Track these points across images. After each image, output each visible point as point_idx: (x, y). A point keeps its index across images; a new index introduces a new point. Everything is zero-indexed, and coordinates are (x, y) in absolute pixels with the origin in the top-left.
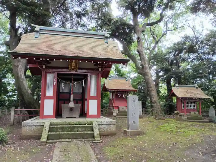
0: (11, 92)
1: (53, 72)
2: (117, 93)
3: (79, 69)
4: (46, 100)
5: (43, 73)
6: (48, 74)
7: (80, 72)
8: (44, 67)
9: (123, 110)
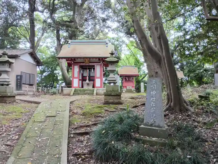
0: (60, 80)
1: (77, 65)
2: (125, 77)
3: (90, 63)
4: (74, 79)
5: (73, 65)
6: (75, 66)
7: (91, 64)
8: (73, 62)
9: (130, 89)
